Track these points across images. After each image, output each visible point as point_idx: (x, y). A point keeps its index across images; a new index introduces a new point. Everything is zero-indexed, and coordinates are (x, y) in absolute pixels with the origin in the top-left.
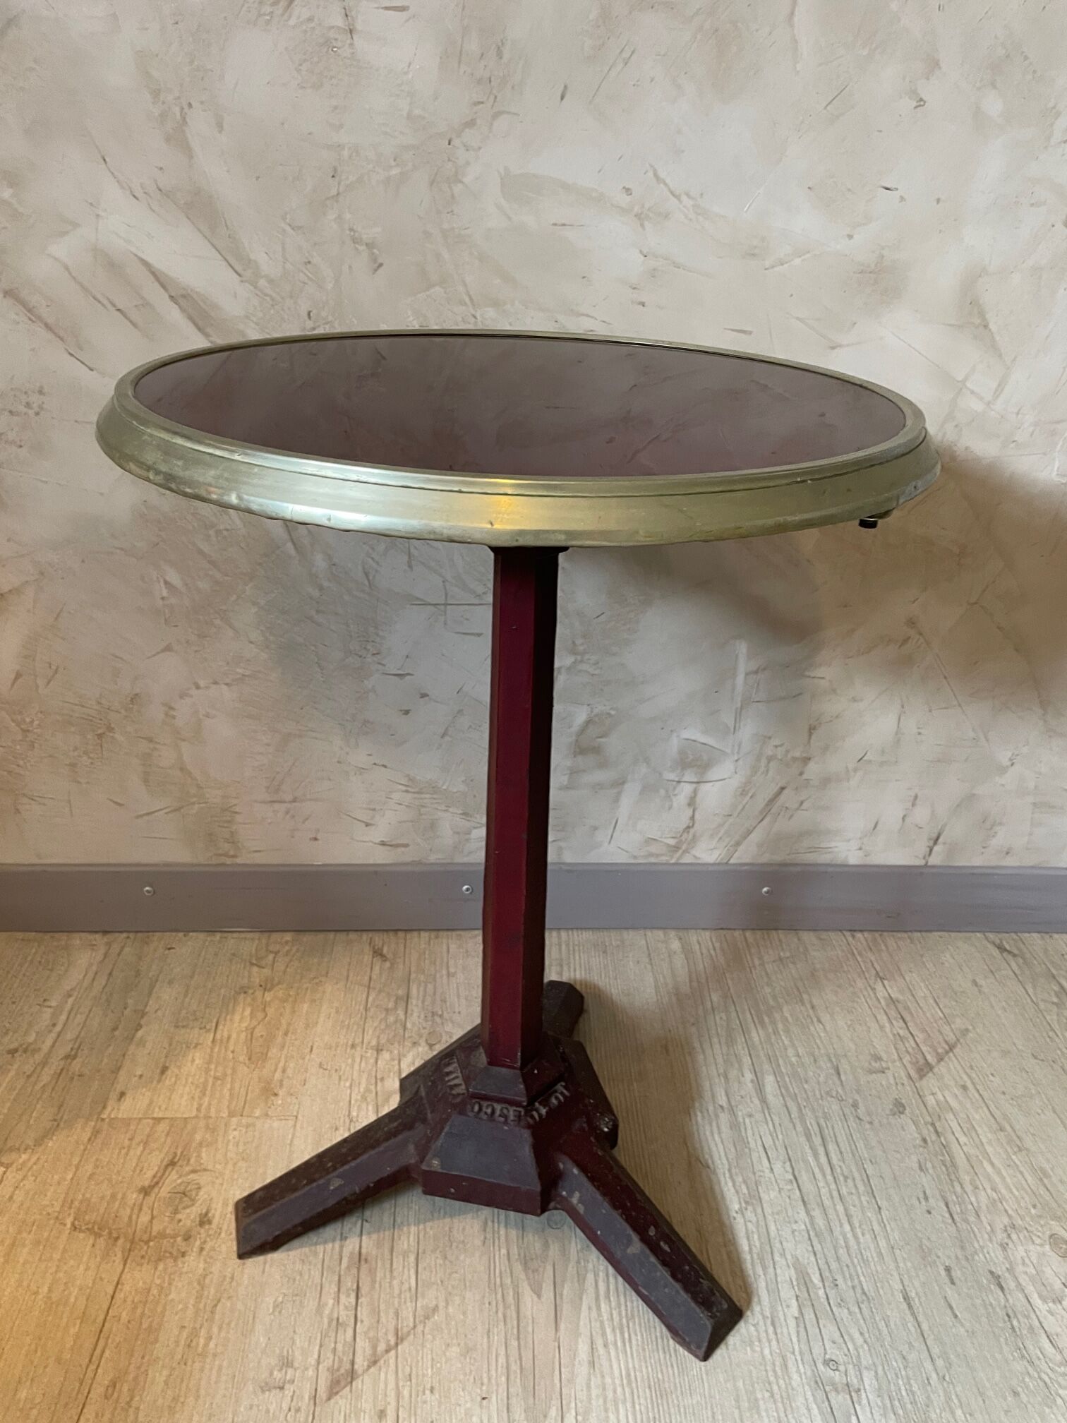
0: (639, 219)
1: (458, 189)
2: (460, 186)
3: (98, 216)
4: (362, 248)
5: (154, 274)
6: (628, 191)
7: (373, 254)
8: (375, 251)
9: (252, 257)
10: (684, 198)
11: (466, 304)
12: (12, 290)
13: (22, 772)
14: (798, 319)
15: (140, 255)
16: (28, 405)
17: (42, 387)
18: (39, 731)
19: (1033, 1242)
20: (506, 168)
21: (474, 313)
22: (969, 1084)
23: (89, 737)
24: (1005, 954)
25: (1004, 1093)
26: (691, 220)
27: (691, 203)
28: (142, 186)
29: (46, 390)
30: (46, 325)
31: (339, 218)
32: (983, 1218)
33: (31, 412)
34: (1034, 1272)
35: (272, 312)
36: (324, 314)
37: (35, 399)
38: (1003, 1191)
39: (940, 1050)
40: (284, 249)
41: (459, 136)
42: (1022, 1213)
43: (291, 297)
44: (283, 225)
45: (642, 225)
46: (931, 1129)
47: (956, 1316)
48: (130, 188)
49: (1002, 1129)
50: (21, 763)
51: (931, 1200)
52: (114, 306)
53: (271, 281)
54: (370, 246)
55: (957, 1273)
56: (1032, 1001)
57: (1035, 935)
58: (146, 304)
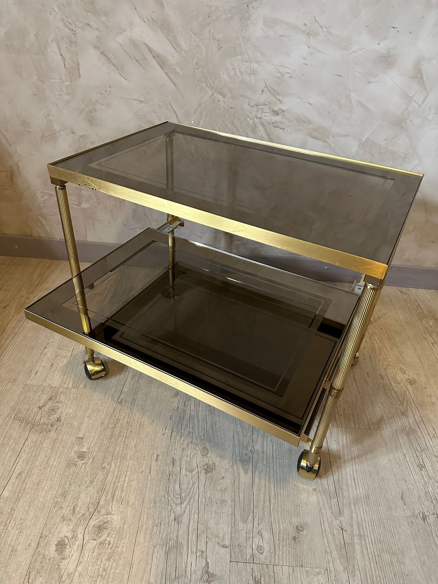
0: (308, 35)
1: (249, 22)
2: (250, 21)
3: (132, 28)
4: (215, 41)
5: (148, 48)
6: (305, 25)
7: (219, 43)
8: (220, 43)
9: (180, 43)
10: (324, 28)
11: (248, 62)
12: (103, 52)
13: (96, 212)
14: (358, 72)
15: (145, 42)
16: (106, 91)
17: (110, 85)
18: (102, 199)
19: (395, 369)
20: (265, 15)
21: (250, 65)
22: (383, 328)
23: (117, 202)
24: (402, 293)
25: (394, 331)
26: (325, 36)
27: (326, 30)
28: (147, 18)
29: (111, 87)
30: (113, 64)
31: (209, 31)
32: (381, 362)
33: (107, 93)
34: (393, 376)
35: (185, 62)
36: (201, 64)
37: (108, 89)
38: (388, 356)
39: (376, 318)
40: (191, 41)
41: (251, 4)
42: (393, 361)
43: (191, 58)
44: (190, 32)
45: (309, 37)
46: (369, 339)
47: (368, 384)
48: (143, 19)
49: (391, 341)
50: (96, 209)
51: (366, 357)
52: (135, 59)
53: (185, 52)
54: (218, 41)
55: (370, 374)
56: (408, 307)
57: (414, 289)
58: (145, 59)
